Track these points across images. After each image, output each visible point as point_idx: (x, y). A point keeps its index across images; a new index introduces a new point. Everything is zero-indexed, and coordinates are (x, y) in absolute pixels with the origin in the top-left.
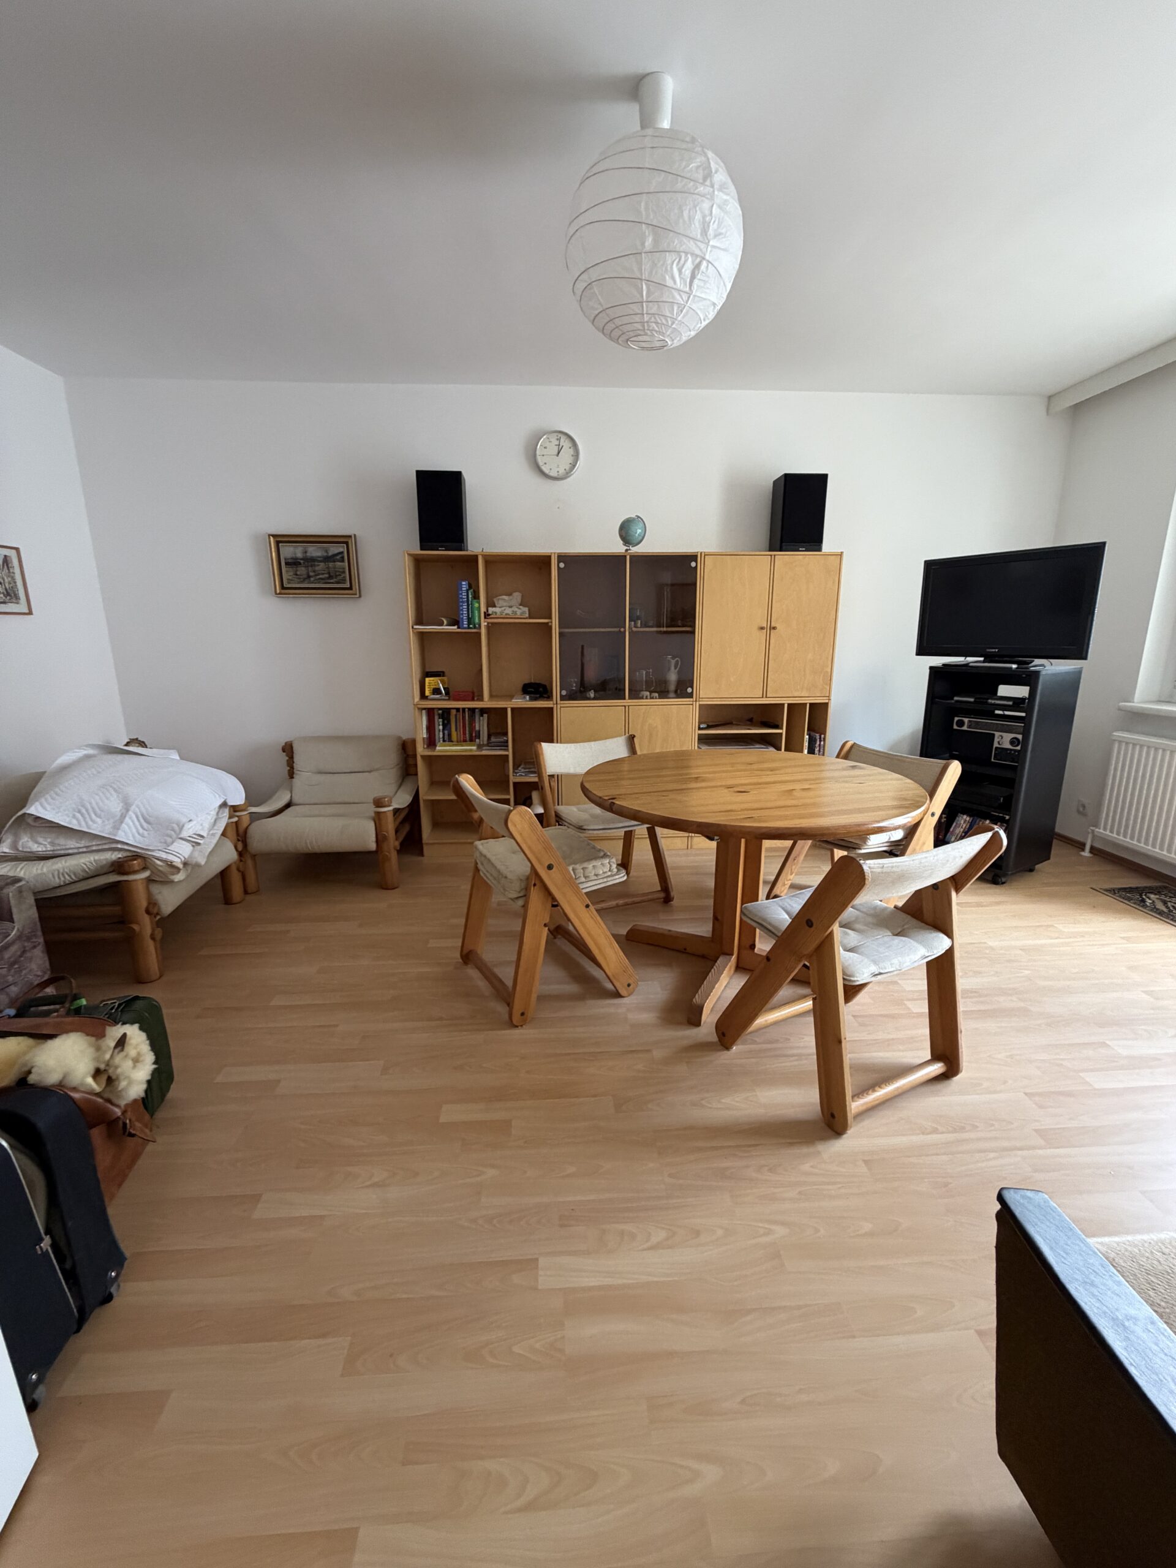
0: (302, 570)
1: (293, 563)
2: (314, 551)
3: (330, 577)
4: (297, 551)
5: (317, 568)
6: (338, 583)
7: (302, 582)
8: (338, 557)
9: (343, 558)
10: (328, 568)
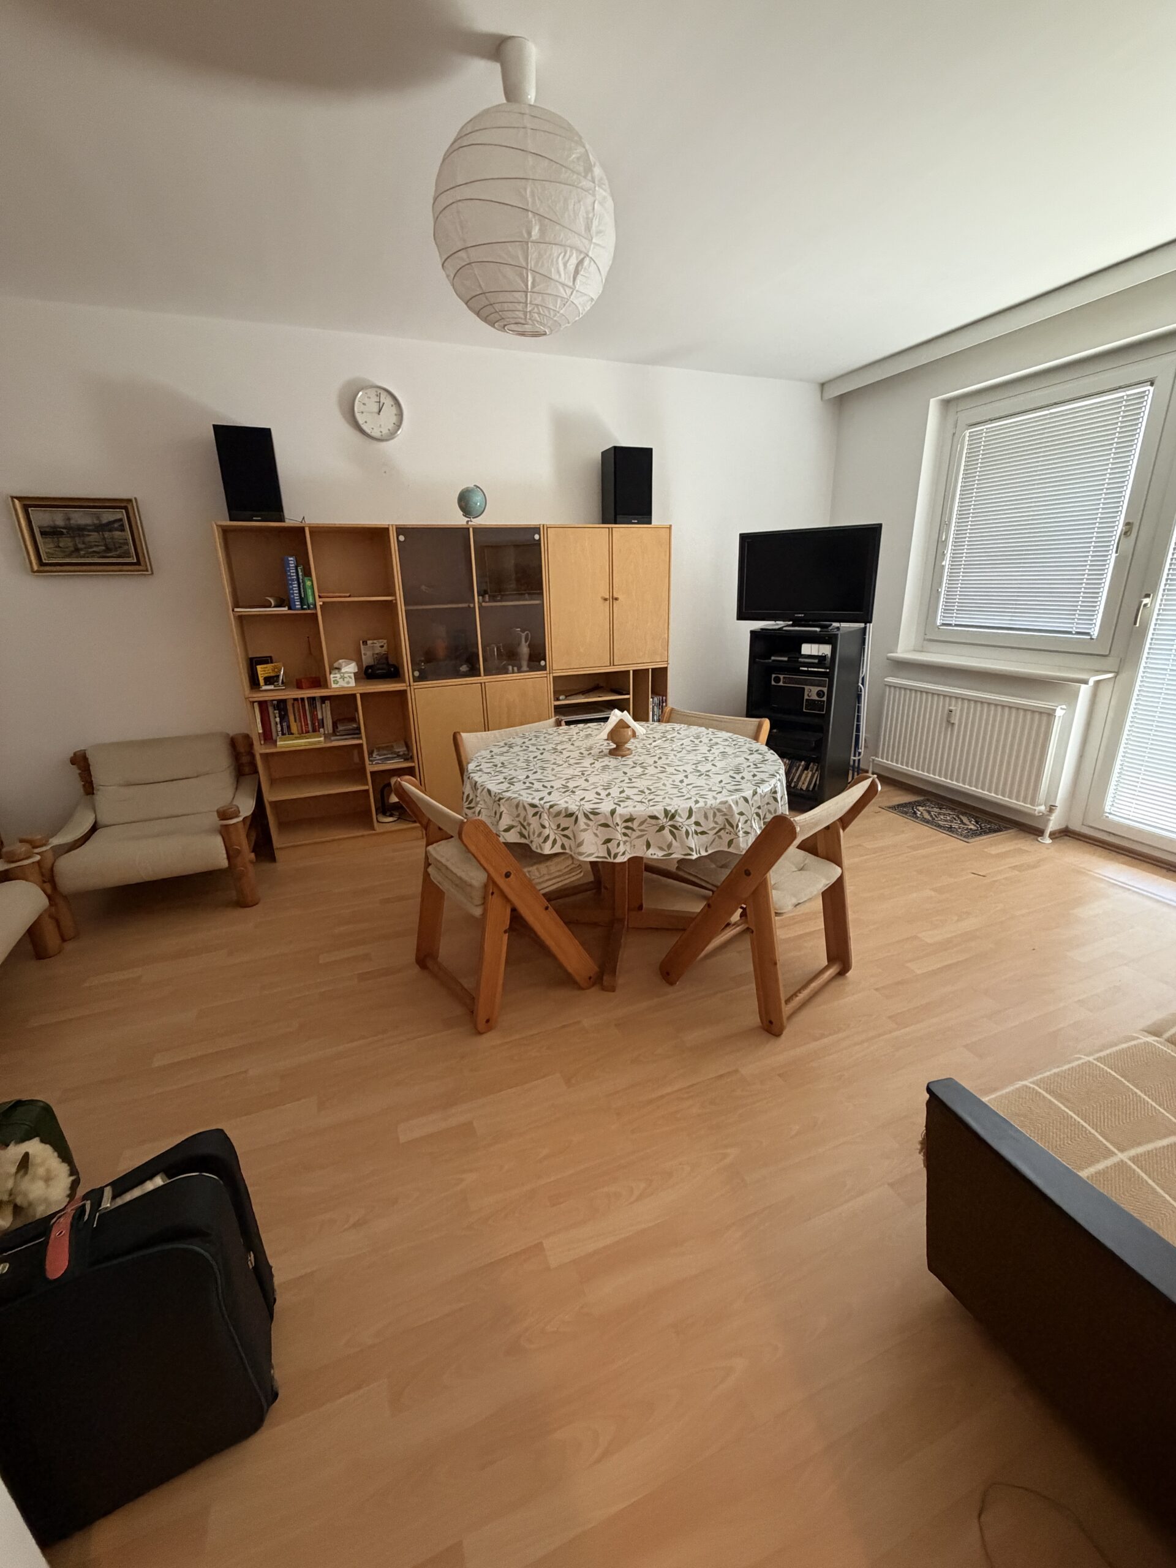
0: (66, 542)
1: (51, 532)
2: (80, 518)
3: (108, 550)
4: (57, 518)
5: (87, 539)
6: (119, 557)
7: (69, 556)
8: (116, 525)
9: (122, 525)
10: (104, 539)
